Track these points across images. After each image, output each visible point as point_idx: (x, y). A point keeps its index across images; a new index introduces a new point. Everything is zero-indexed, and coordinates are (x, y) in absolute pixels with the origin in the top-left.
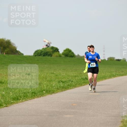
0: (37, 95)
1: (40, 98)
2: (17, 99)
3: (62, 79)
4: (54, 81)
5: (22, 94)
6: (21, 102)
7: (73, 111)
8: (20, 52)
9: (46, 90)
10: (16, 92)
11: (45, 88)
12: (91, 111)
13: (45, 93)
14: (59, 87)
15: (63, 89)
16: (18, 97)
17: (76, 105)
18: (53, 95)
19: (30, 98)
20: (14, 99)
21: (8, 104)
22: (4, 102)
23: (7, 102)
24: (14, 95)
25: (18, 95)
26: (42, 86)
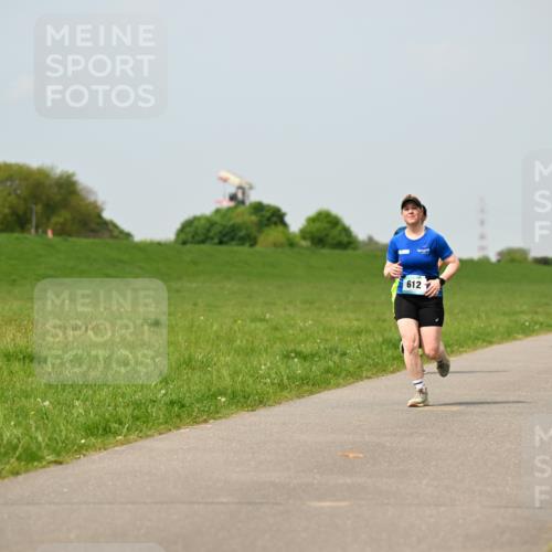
0: (189, 415)
1: (203, 426)
2: (103, 431)
3: (299, 343)
4: (266, 350)
5: (124, 407)
6: (123, 444)
7: (349, 481)
8: (115, 226)
9: (229, 391)
10: (100, 401)
11: (228, 381)
12: (424, 482)
13: (227, 405)
14: (288, 378)
15: (306, 388)
16: (108, 421)
17: (361, 455)
18: (262, 412)
19: (162, 424)
20: (91, 430)
21: (63, 453)
22: (47, 445)
23: (60, 444)
24: (92, 415)
25: (107, 415)
26: (215, 373)
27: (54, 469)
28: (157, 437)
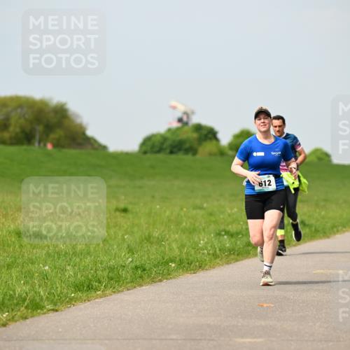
0: (149, 276)
1: (159, 284)
2: (87, 287)
3: (228, 225)
4: (204, 230)
5: (102, 271)
6: (101, 297)
7: (263, 323)
8: (95, 141)
9: (178, 259)
10: (85, 266)
11: (177, 252)
12: (318, 324)
13: (176, 270)
14: (220, 250)
15: (232, 257)
16: (91, 280)
17: (272, 305)
18: (201, 275)
19: (127, 283)
20: (78, 287)
21: (59, 304)
22: (47, 297)
23: (56, 297)
24: (79, 276)
25: (90, 276)
26: (167, 247)
27: (51, 314)
28: (126, 292)
